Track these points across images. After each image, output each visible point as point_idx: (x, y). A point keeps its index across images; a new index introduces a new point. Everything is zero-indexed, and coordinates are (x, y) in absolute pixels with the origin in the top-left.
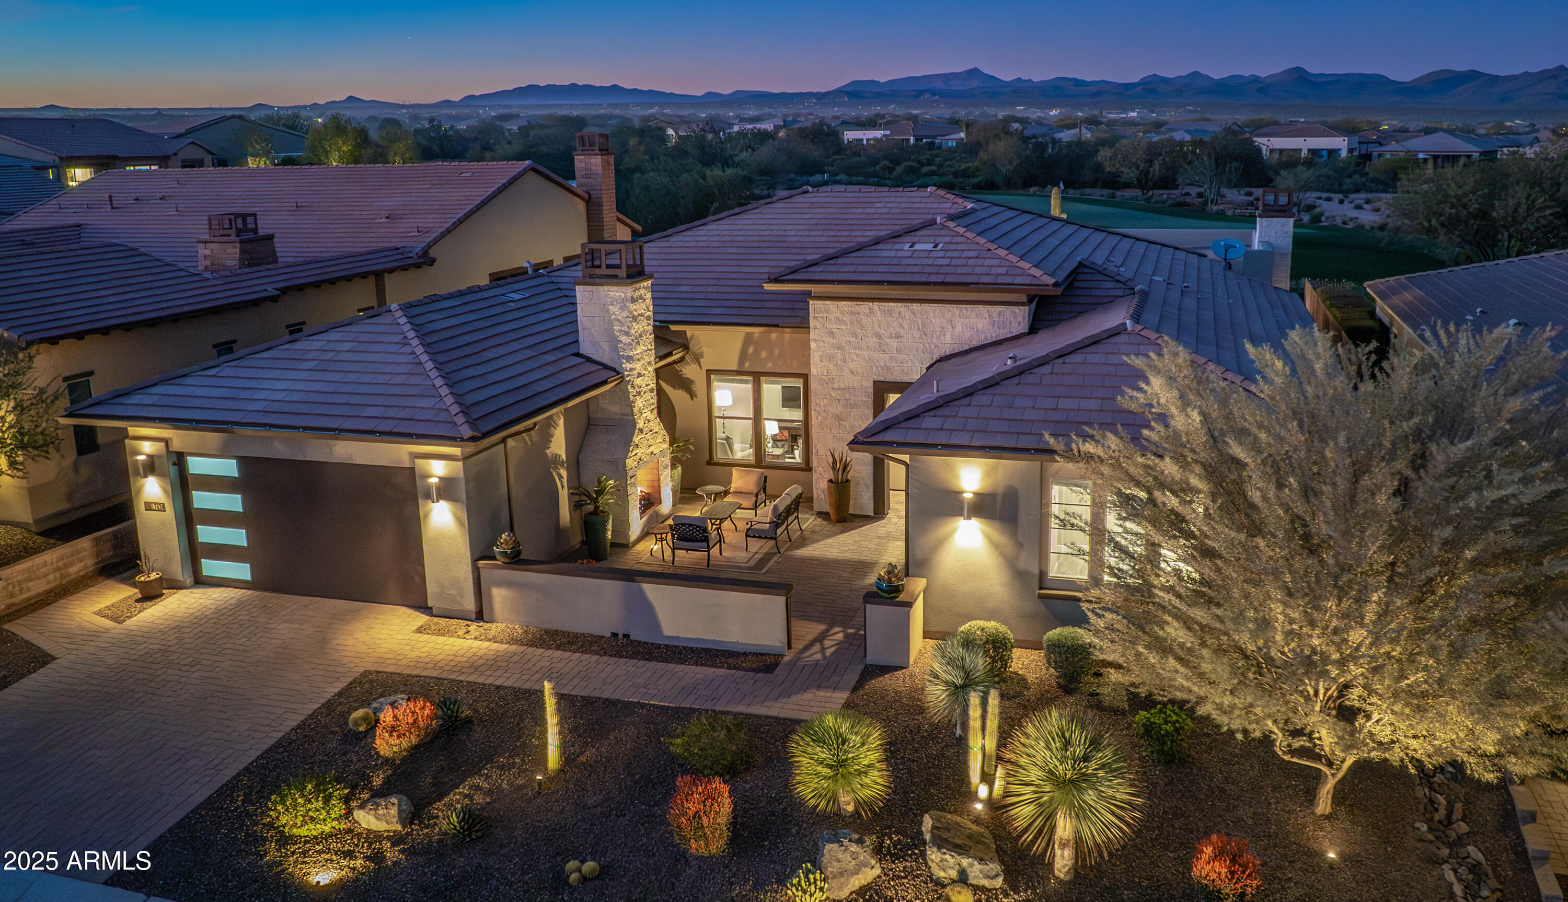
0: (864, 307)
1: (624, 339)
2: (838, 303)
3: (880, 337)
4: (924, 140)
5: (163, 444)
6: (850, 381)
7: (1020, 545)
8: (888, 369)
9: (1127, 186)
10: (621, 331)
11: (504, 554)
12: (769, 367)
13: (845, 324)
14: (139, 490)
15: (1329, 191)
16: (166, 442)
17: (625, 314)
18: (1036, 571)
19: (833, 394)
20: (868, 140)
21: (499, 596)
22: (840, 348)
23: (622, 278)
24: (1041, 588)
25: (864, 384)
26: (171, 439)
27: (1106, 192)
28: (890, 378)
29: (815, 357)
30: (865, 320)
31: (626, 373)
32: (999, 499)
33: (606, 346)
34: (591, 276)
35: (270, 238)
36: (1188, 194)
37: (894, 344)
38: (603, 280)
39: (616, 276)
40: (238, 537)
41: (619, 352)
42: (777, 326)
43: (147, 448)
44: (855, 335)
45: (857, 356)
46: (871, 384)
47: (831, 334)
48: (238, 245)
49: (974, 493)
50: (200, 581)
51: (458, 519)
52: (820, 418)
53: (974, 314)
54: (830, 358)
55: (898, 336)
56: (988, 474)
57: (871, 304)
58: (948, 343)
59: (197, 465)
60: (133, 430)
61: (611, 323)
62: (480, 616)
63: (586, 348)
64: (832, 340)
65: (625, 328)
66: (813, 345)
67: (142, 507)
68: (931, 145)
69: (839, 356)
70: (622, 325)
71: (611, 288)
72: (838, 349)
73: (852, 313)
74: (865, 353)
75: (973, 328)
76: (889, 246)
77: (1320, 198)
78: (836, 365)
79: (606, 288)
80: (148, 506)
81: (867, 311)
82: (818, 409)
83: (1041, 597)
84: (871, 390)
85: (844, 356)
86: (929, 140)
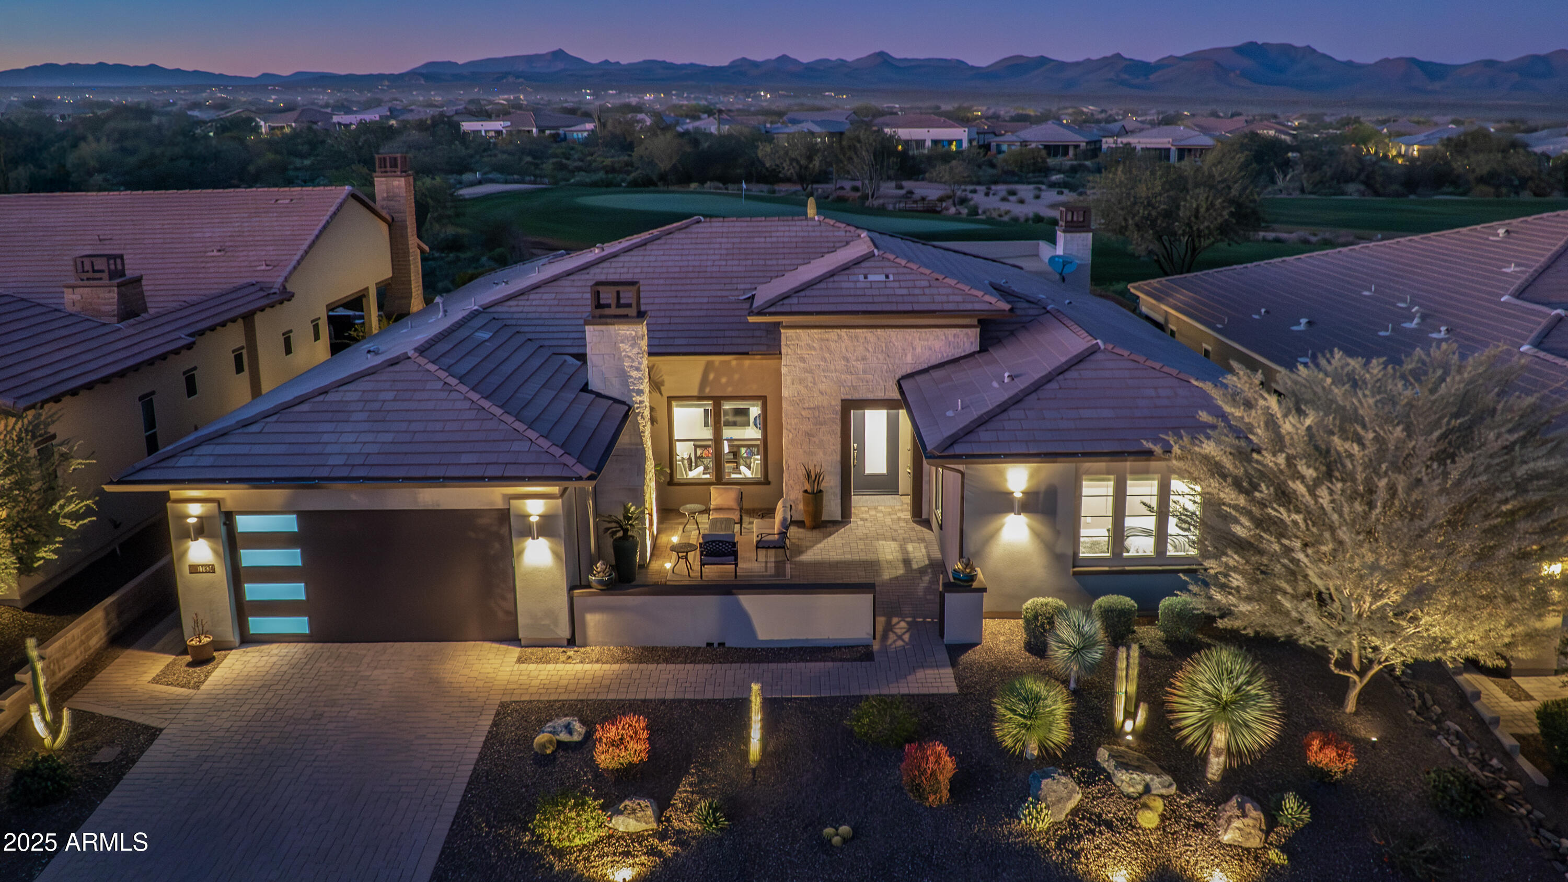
0: (833, 334)
1: (634, 374)
2: (809, 331)
3: (847, 360)
4: (548, 132)
5: (216, 505)
6: (819, 400)
7: (1058, 533)
8: (855, 388)
9: (788, 180)
10: (632, 367)
11: (601, 582)
12: (729, 391)
13: (815, 349)
14: (184, 553)
15: (972, 183)
16: (218, 502)
17: (636, 350)
18: (1070, 553)
19: (803, 413)
20: (486, 131)
21: (593, 621)
22: (811, 371)
23: (632, 317)
24: (1074, 567)
25: (833, 403)
26: (223, 499)
27: (765, 187)
28: (856, 396)
29: (786, 380)
30: (833, 345)
31: (636, 405)
32: (1041, 496)
33: (615, 382)
34: (601, 317)
35: (139, 280)
36: (842, 188)
37: (860, 365)
38: (615, 320)
39: (626, 316)
40: (296, 591)
41: (629, 386)
42: (747, 354)
43: (195, 510)
44: (824, 359)
45: (825, 377)
46: (839, 403)
47: (803, 359)
48: (115, 289)
49: (1023, 493)
50: (247, 640)
51: (556, 554)
52: (791, 435)
53: (932, 338)
54: (801, 381)
55: (864, 358)
56: (1031, 476)
57: (839, 331)
58: (909, 363)
59: (245, 524)
60: (175, 493)
61: (620, 359)
62: (571, 642)
63: (596, 384)
64: (802, 365)
65: (636, 364)
66: (784, 370)
67: (186, 570)
68: (556, 138)
69: (810, 379)
70: (633, 361)
71: (621, 327)
72: (808, 372)
73: (822, 340)
74: (834, 374)
75: (931, 349)
76: (845, 278)
77: (965, 190)
78: (806, 387)
79: (616, 327)
80: (194, 569)
81: (836, 338)
82: (789, 427)
83: (1075, 574)
84: (839, 408)
85: (814, 379)
86: (553, 132)
